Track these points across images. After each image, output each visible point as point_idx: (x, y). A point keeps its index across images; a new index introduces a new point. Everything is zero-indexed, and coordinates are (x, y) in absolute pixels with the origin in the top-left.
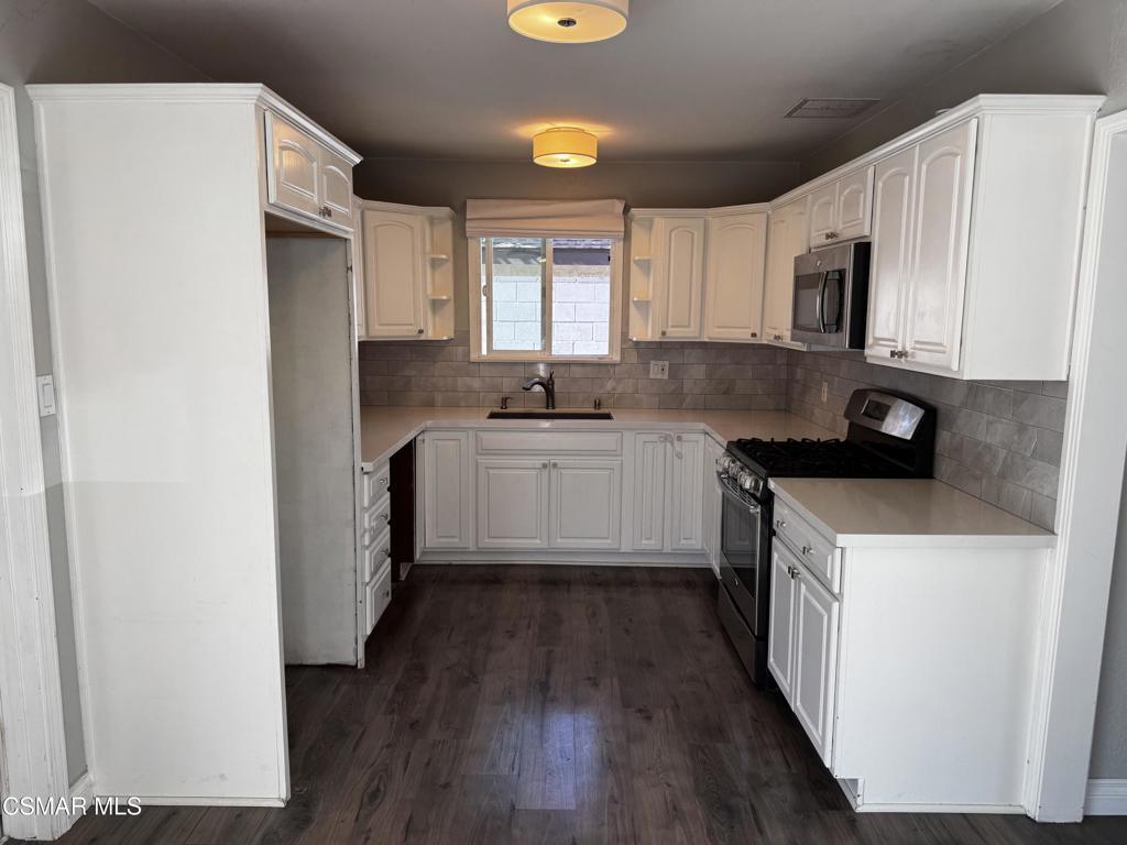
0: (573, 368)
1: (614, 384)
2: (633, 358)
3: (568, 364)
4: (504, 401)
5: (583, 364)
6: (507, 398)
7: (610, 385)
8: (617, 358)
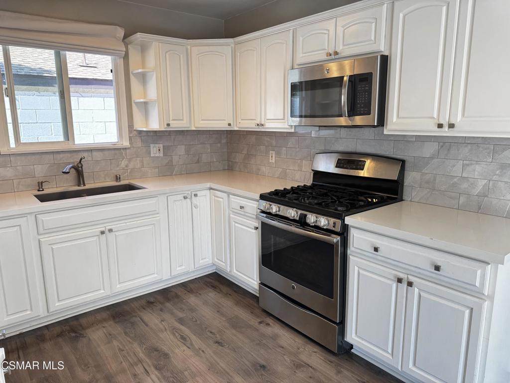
0: (95, 153)
1: (126, 162)
2: (138, 143)
3: (90, 150)
4: (40, 185)
5: (101, 149)
6: (42, 183)
7: (123, 163)
8: (126, 143)
